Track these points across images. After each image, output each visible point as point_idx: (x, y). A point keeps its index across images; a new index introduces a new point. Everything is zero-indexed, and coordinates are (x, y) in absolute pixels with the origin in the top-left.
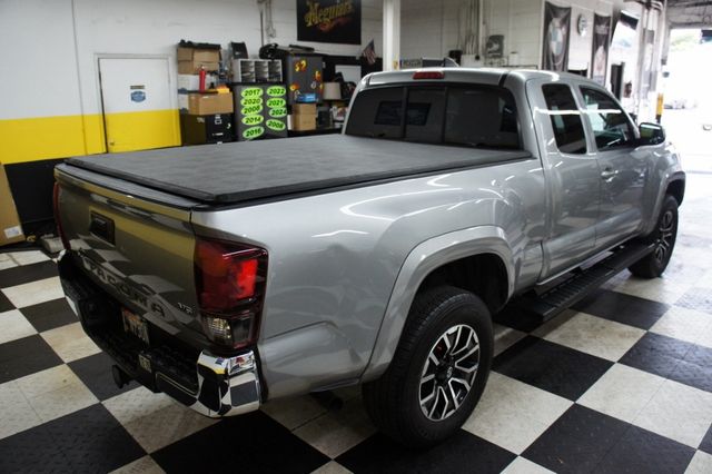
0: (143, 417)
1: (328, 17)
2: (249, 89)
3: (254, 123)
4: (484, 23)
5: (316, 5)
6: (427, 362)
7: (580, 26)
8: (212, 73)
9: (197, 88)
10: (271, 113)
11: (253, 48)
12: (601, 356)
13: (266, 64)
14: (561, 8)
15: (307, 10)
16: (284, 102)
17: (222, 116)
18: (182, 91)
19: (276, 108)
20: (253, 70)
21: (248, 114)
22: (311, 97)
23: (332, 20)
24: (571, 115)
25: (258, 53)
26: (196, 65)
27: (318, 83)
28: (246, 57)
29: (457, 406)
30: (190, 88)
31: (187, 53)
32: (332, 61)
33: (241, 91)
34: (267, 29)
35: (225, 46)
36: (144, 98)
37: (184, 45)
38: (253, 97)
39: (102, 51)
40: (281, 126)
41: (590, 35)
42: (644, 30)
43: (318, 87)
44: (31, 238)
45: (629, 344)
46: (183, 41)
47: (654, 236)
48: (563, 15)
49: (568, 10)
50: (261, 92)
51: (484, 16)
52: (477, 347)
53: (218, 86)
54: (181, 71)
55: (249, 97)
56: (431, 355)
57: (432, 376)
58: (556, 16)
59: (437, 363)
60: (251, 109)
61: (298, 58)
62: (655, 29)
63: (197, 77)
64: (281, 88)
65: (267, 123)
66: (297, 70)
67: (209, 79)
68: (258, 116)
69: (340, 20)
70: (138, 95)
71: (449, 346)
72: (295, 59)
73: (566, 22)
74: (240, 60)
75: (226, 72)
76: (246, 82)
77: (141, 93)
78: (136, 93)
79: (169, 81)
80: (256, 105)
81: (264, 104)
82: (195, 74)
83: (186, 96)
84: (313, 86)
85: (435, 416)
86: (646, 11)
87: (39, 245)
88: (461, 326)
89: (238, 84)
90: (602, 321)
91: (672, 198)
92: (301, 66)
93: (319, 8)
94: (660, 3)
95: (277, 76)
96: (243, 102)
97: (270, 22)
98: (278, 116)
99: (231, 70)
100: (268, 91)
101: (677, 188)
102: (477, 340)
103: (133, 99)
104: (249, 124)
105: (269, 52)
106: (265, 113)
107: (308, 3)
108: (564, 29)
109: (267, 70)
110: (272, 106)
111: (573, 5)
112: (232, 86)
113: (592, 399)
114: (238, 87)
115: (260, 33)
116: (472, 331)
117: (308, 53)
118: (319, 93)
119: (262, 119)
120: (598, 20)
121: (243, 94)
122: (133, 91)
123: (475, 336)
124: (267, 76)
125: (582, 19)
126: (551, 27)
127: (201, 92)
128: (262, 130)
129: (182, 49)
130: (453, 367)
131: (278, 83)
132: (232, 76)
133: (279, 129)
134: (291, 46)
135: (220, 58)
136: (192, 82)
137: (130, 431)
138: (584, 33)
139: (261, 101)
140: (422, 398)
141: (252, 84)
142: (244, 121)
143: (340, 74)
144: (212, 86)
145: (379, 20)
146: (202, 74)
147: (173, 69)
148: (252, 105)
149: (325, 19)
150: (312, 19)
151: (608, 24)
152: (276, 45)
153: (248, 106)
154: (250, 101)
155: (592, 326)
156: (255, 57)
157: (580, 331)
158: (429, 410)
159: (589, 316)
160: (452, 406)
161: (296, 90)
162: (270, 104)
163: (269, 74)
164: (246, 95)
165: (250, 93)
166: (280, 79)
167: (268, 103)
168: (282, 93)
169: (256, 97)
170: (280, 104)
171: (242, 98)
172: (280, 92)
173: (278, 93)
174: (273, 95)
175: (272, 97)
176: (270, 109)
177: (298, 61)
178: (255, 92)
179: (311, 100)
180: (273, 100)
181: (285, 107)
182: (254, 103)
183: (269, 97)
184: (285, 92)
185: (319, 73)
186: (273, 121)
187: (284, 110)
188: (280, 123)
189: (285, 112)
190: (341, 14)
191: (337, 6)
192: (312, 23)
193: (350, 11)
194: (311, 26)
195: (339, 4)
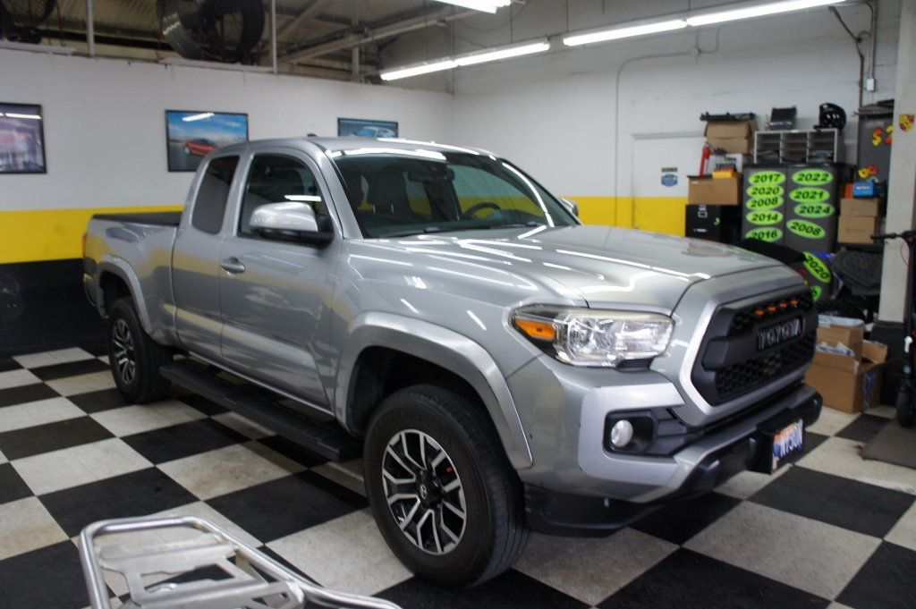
2: (761, 173)
3: (766, 222)
10: (797, 210)
16: (826, 195)
17: (709, 208)
19: (808, 202)
20: (782, 145)
21: (757, 207)
33: (748, 176)
36: (676, 182)
38: (767, 184)
39: (640, 131)
40: (817, 231)
50: (782, 178)
55: (760, 185)
60: (764, 202)
64: (821, 172)
65: (790, 224)
66: (876, 142)
68: (773, 214)
70: (669, 179)
77: (673, 176)
78: (667, 176)
80: (772, 196)
81: (785, 196)
96: (750, 191)
98: (813, 215)
100: (795, 177)
103: (663, 183)
104: (758, 222)
106: (787, 208)
109: (809, 145)
110: (801, 200)
114: (750, 171)
119: (780, 217)
121: (754, 179)
122: (664, 174)
124: (807, 154)
127: (700, 176)
128: (780, 234)
133: (811, 236)
139: (781, 191)
141: (768, 167)
142: (750, 217)
146: (704, 154)
148: (764, 197)
153: (758, 197)
154: (761, 191)
161: (870, 176)
162: (797, 197)
163: (811, 150)
164: (756, 181)
165: (763, 179)
166: (832, 158)
167: (793, 195)
168: (824, 180)
169: (773, 184)
170: (817, 196)
171: (750, 185)
172: (820, 178)
173: (815, 180)
174: (804, 182)
175: (803, 186)
176: (797, 203)
177: (879, 128)
178: (771, 177)
179: (864, 193)
180: (803, 190)
181: (826, 202)
182: (768, 193)
183: (796, 186)
184: (829, 179)
186: (801, 222)
187: (825, 206)
188: (815, 226)
189: (827, 211)
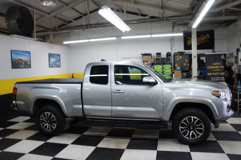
2: (157, 66)
15: (188, 40)
16: (170, 70)
19: (167, 71)
20: (160, 60)
23: (199, 42)
27: (187, 63)
33: (154, 66)
38: (158, 68)
40: (169, 77)
43: (187, 65)
50: (162, 67)
55: (157, 68)
64: (169, 65)
66: (178, 59)
74: (155, 58)
76: (157, 64)
80: (160, 70)
81: (162, 70)
84: (185, 64)
89: (154, 64)
92: (179, 58)
98: (168, 74)
100: (164, 66)
106: (163, 73)
117: (182, 54)
118: (188, 67)
135: (152, 57)
139: (162, 69)
148: (158, 70)
161: (177, 66)
162: (165, 70)
163: (166, 61)
164: (156, 67)
165: (158, 67)
166: (170, 62)
167: (164, 70)
168: (170, 67)
169: (160, 68)
170: (169, 70)
172: (169, 66)
173: (168, 67)
174: (166, 67)
175: (165, 68)
176: (165, 72)
177: (178, 57)
178: (159, 67)
179: (179, 69)
180: (166, 69)
181: (171, 71)
183: (164, 68)
184: (171, 66)
185: (187, 60)
186: (166, 75)
187: (170, 72)
188: (169, 76)
189: (171, 73)
190: (204, 39)
191: (202, 37)
192: (190, 44)
193: (208, 38)
194: (189, 45)
195: (203, 36)
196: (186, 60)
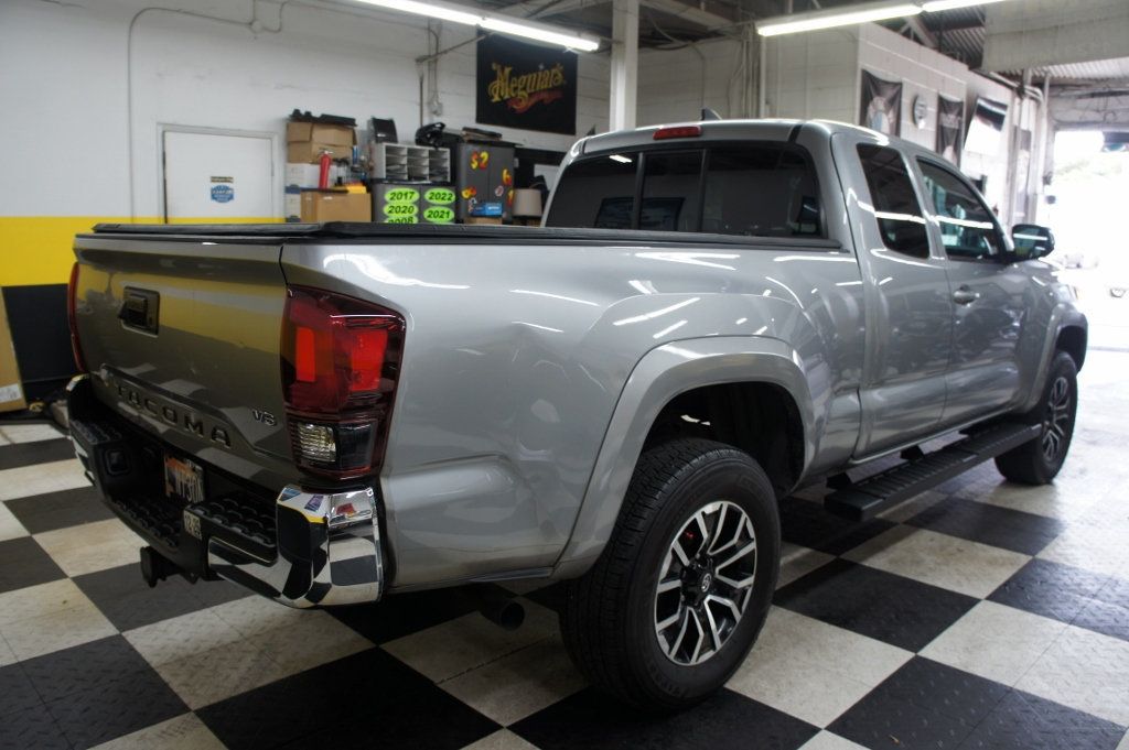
0: (190, 656)
1: (524, 89)
2: (397, 190)
4: (767, 103)
5: (507, 70)
6: (669, 558)
7: (917, 112)
8: (341, 162)
9: (316, 185)
11: (407, 130)
12: (957, 590)
13: (426, 154)
14: (887, 83)
15: (493, 77)
16: (452, 215)
18: (291, 189)
20: (404, 161)
22: (494, 208)
23: (530, 95)
24: (908, 222)
25: (413, 138)
26: (315, 149)
27: (507, 187)
28: (395, 141)
29: (719, 645)
30: (304, 184)
31: (302, 130)
32: (529, 158)
33: (384, 193)
34: (429, 101)
35: (362, 124)
36: (231, 197)
37: (298, 117)
38: (403, 202)
39: (169, 119)
41: (932, 129)
42: (1015, 130)
43: (506, 194)
44: (36, 407)
45: (1004, 575)
46: (297, 112)
47: (1039, 413)
48: (890, 93)
49: (898, 86)
50: (416, 196)
51: (767, 94)
52: (752, 546)
53: (349, 183)
54: (291, 159)
55: (395, 203)
56: (675, 544)
57: (677, 583)
58: (879, 94)
59: (686, 561)
61: (477, 148)
62: (1032, 128)
63: (317, 168)
64: (447, 191)
66: (474, 166)
67: (336, 171)
69: (545, 96)
70: (222, 193)
71: (705, 535)
72: (471, 147)
73: (894, 103)
74: (385, 144)
75: (362, 163)
76: (393, 179)
77: (227, 188)
78: (218, 188)
79: (273, 174)
80: (407, 215)
81: (420, 215)
82: (313, 163)
83: (297, 197)
84: (499, 192)
85: (679, 655)
86: (1017, 100)
87: (47, 417)
88: (726, 504)
89: (380, 181)
90: (957, 542)
91: (1067, 356)
92: (480, 160)
93: (512, 74)
94: (1038, 90)
95: (442, 172)
96: (386, 209)
97: (435, 94)
99: (370, 159)
100: (427, 195)
101: (1073, 340)
102: (752, 534)
103: (213, 197)
105: (430, 135)
107: (494, 67)
108: (891, 115)
109: (426, 163)
110: (433, 219)
111: (905, 80)
112: (371, 184)
113: (944, 649)
114: (379, 187)
115: (418, 108)
116: (744, 515)
117: (493, 142)
118: (508, 204)
120: (944, 105)
121: (388, 197)
122: (215, 185)
123: (750, 526)
124: (426, 172)
125: (919, 102)
126: (871, 109)
127: (322, 190)
129: (297, 125)
130: (713, 574)
131: (444, 184)
132: (371, 169)
134: (465, 129)
135: (355, 142)
136: (308, 175)
137: (165, 676)
138: (922, 124)
139: (416, 210)
140: (660, 620)
141: (401, 183)
143: (541, 178)
144: (339, 181)
145: (604, 98)
146: (323, 163)
147: (278, 152)
148: (401, 216)
149: (520, 93)
150: (500, 90)
151: (960, 114)
152: (443, 126)
153: (395, 216)
154: (397, 210)
155: (942, 548)
156: (409, 143)
157: (922, 555)
158: (671, 644)
159: (936, 535)
160: (710, 644)
161: (471, 196)
162: (429, 216)
163: (430, 168)
164: (392, 199)
165: (399, 196)
166: (446, 177)
167: (426, 214)
168: (449, 199)
169: (408, 202)
170: (445, 215)
171: (385, 203)
172: (446, 198)
173: (443, 198)
174: (434, 201)
175: (434, 205)
177: (476, 153)
178: (406, 194)
179: (494, 213)
180: (434, 209)
181: (451, 221)
182: (404, 212)
183: (428, 205)
184: (453, 198)
185: (508, 173)
190: (546, 86)
191: (540, 74)
192: (500, 96)
193: (559, 83)
194: (497, 102)
195: (543, 71)
196: (505, 172)
